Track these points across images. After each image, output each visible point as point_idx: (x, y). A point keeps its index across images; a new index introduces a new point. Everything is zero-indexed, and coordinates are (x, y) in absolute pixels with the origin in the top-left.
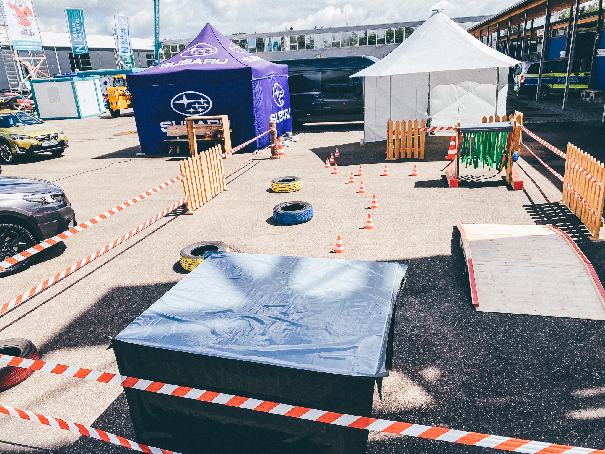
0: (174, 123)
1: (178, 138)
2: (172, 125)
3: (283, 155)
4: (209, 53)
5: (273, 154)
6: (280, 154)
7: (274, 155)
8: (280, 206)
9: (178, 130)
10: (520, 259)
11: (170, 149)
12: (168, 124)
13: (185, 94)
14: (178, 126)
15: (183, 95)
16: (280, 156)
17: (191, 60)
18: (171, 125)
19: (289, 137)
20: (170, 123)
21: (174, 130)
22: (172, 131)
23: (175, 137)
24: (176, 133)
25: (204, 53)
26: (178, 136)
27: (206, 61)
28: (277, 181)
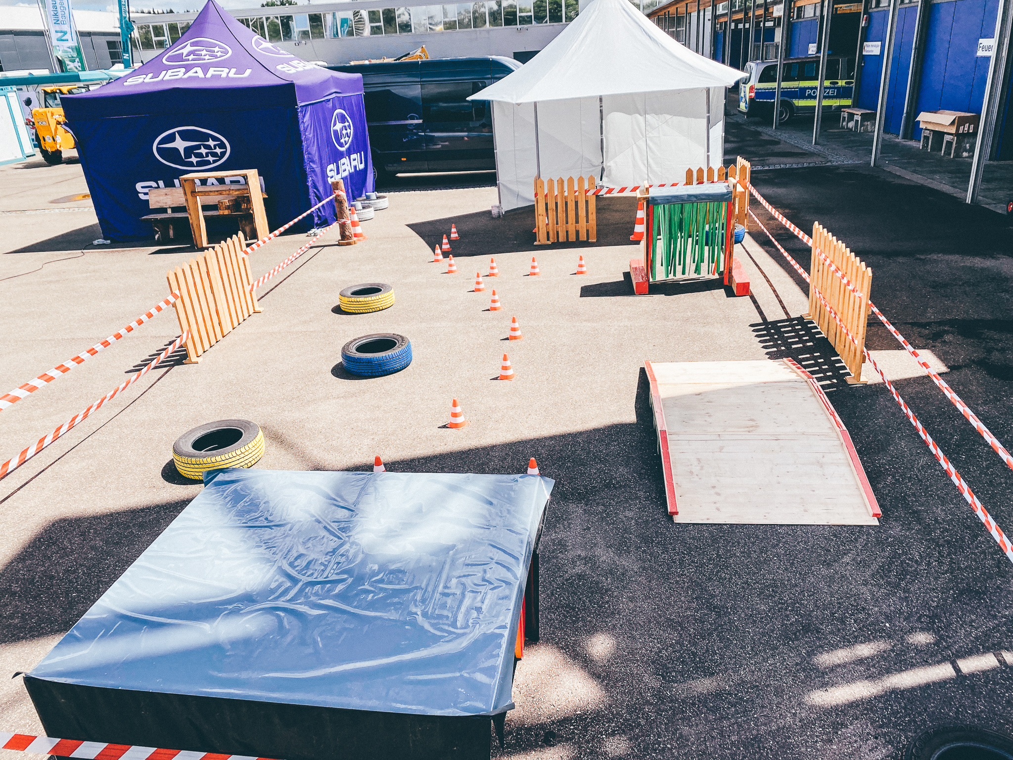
0: (161, 183)
1: (169, 211)
2: (158, 187)
3: (361, 238)
4: (216, 57)
5: (344, 236)
6: (356, 235)
7: (345, 239)
8: (353, 343)
9: (168, 197)
10: (741, 428)
11: (157, 232)
12: (151, 187)
13: (179, 132)
14: (168, 190)
15: (174, 133)
16: (355, 239)
17: (183, 70)
18: (156, 188)
19: (371, 202)
20: (154, 184)
21: (161, 198)
22: (158, 199)
23: (163, 210)
24: (166, 203)
25: (207, 57)
26: (170, 208)
27: (211, 72)
28: (349, 294)
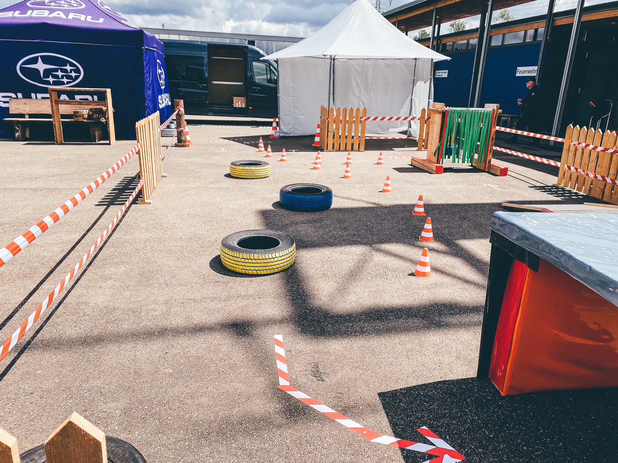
0: (20, 95)
2: (17, 98)
3: (190, 143)
4: (73, 6)
5: (180, 140)
6: (187, 141)
7: (181, 143)
8: (291, 186)
9: (27, 106)
11: (17, 131)
12: (11, 97)
13: (41, 57)
14: (26, 101)
15: (37, 57)
18: (14, 98)
20: (13, 95)
21: (21, 106)
22: (18, 107)
23: (22, 115)
24: (24, 110)
25: (66, 5)
26: (28, 114)
